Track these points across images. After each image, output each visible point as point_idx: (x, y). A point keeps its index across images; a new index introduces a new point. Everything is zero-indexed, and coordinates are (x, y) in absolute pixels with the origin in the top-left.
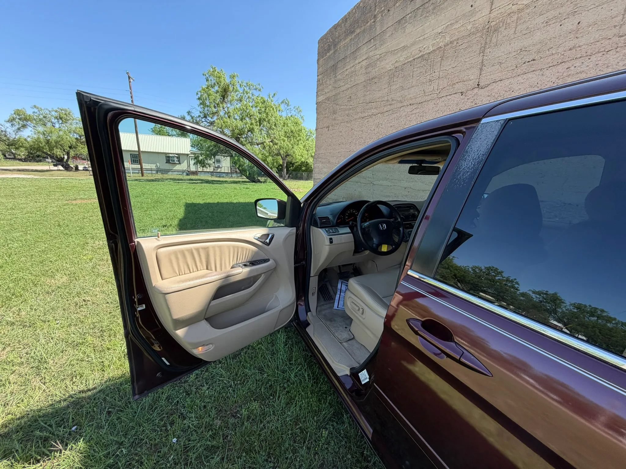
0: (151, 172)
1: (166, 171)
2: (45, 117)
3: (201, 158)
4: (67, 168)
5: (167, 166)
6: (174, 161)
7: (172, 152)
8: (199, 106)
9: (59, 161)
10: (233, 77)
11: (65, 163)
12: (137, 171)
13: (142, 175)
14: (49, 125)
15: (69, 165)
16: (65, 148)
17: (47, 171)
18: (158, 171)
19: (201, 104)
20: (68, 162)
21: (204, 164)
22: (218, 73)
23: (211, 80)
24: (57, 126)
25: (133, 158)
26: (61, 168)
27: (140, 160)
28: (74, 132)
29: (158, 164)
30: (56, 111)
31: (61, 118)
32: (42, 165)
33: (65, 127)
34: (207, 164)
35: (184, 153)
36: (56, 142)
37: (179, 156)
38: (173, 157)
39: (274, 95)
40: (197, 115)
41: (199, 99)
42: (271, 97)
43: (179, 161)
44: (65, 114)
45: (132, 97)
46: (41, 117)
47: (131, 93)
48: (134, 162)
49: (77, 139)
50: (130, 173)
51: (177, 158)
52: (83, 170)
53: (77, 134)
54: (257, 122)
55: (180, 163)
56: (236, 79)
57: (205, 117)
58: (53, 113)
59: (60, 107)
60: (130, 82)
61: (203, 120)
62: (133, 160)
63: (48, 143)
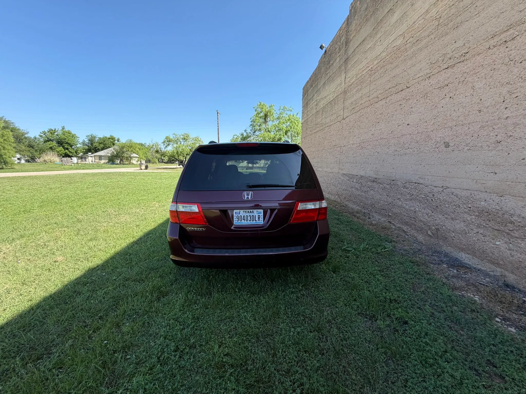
8: (250, 127)
14: (179, 143)
16: (184, 155)
17: (175, 168)
19: (251, 125)
22: (262, 106)
23: (258, 110)
24: (182, 143)
30: (183, 136)
31: (184, 139)
32: (174, 165)
33: (186, 144)
36: (181, 152)
44: (187, 137)
45: (218, 124)
53: (191, 147)
58: (181, 136)
59: (184, 133)
60: (218, 115)
63: (177, 153)
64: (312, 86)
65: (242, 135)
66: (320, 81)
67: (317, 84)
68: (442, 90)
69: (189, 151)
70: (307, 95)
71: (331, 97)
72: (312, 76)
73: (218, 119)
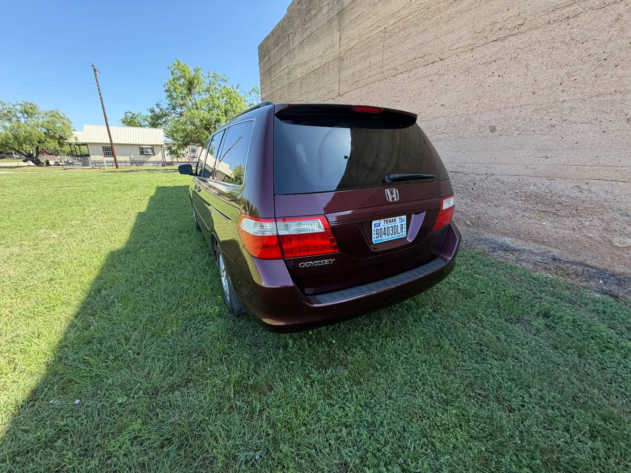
0: (125, 164)
1: (141, 163)
2: (9, 112)
3: (173, 148)
4: (38, 163)
5: (142, 158)
6: (148, 152)
7: (145, 144)
8: (166, 99)
9: (29, 157)
10: (196, 70)
11: (35, 158)
12: (111, 164)
13: (117, 168)
14: (14, 119)
15: (39, 160)
16: (34, 143)
17: (16, 167)
18: (133, 162)
19: (168, 96)
20: (37, 157)
21: (177, 154)
22: (182, 66)
23: (176, 73)
24: (23, 121)
25: (106, 151)
26: (31, 163)
27: (113, 153)
28: (42, 126)
29: (132, 156)
30: (21, 105)
31: (26, 112)
33: (32, 121)
34: (180, 154)
35: (157, 144)
36: (25, 138)
37: (153, 147)
38: (147, 148)
39: (238, 86)
40: (166, 107)
41: (166, 91)
42: (235, 88)
43: (153, 152)
44: (31, 108)
46: (5, 111)
47: (98, 86)
48: (107, 155)
49: (45, 133)
50: (104, 166)
51: (152, 149)
52: (55, 165)
53: (45, 128)
54: (223, 112)
55: (154, 154)
56: (200, 72)
57: (174, 109)
58: (18, 107)
59: (25, 101)
60: (96, 74)
61: (172, 111)
62: (106, 153)
63: (16, 138)
64: (278, 45)
65: (152, 111)
66: (292, 39)
67: (288, 43)
68: (488, 66)
69: (44, 135)
70: (269, 58)
71: (316, 64)
72: (275, 29)
73: (97, 82)
